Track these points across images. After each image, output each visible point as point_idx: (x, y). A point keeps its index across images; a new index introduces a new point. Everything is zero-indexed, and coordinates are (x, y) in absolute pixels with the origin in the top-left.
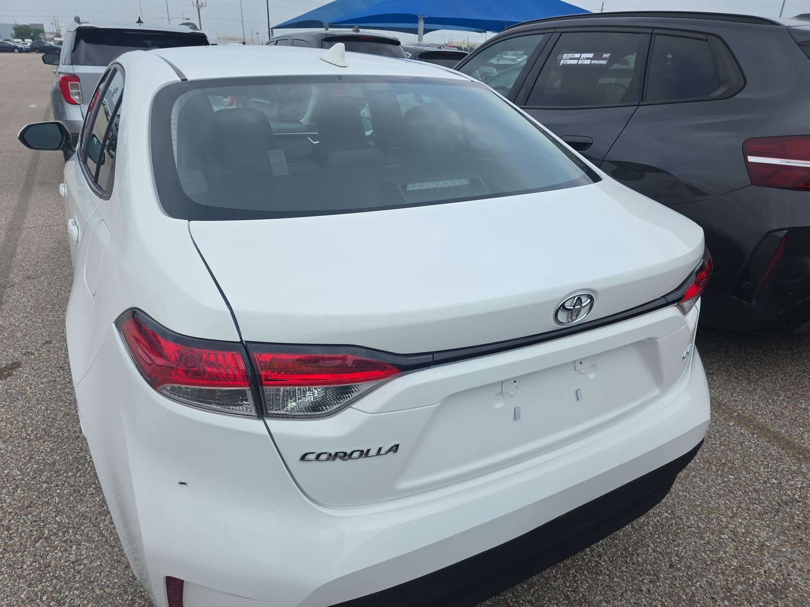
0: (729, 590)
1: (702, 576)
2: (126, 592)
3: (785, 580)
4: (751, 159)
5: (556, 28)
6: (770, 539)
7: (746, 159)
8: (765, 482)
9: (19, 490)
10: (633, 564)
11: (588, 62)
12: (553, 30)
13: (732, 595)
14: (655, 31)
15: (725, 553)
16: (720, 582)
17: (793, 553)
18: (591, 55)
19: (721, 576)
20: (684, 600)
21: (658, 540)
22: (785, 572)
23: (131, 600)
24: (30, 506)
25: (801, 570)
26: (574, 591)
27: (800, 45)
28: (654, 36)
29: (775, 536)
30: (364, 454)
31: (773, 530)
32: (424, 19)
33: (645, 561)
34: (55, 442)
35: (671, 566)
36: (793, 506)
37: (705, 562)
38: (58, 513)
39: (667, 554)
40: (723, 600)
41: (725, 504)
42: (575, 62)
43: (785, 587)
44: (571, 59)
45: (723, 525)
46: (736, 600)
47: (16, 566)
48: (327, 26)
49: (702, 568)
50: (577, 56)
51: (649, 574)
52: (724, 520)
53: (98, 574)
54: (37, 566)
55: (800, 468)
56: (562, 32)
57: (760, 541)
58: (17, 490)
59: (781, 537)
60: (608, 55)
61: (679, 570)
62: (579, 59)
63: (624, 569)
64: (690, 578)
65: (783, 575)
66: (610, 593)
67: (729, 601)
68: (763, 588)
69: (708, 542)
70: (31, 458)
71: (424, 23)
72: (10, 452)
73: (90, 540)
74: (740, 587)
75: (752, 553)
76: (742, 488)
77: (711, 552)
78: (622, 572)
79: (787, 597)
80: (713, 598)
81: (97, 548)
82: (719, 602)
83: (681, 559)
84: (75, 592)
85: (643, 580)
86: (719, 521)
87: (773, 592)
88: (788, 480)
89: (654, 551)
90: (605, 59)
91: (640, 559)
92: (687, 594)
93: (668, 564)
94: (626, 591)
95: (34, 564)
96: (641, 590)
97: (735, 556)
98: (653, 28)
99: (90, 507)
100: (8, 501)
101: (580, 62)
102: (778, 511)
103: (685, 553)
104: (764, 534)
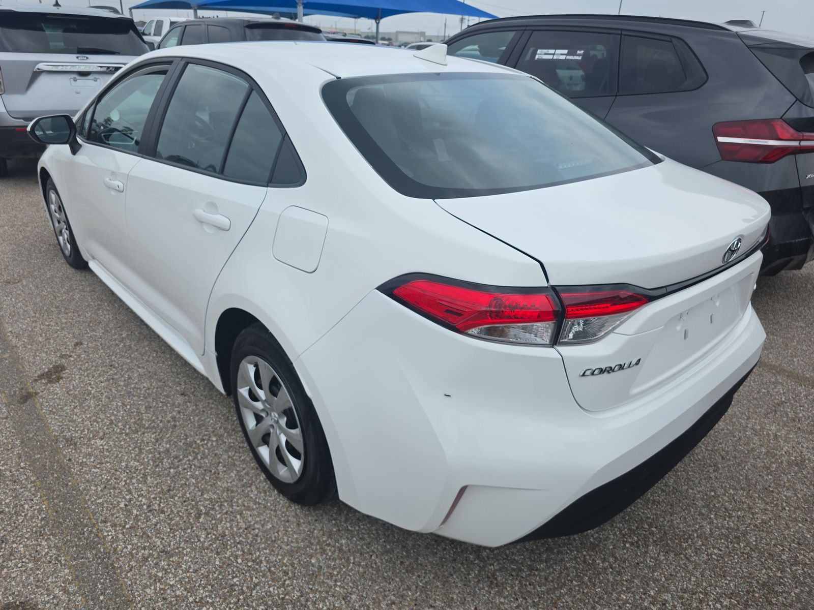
0: (768, 468)
1: (746, 462)
2: (312, 544)
3: (801, 456)
4: (721, 139)
5: (527, 26)
6: (779, 430)
7: (716, 140)
8: (758, 392)
9: (149, 478)
10: (696, 460)
11: (563, 57)
12: (524, 28)
13: (772, 471)
14: (623, 33)
15: (754, 444)
16: (760, 464)
17: (798, 438)
18: (566, 52)
19: (758, 460)
20: (742, 480)
21: (706, 442)
22: (798, 451)
23: (320, 548)
24: (169, 490)
25: (808, 448)
26: (666, 485)
27: (749, 47)
28: (623, 36)
29: (781, 428)
30: (621, 367)
31: (779, 425)
32: (303, 4)
33: (704, 457)
34: (155, 433)
35: (723, 458)
36: (784, 406)
37: (744, 452)
38: (203, 492)
39: (716, 450)
40: (767, 475)
41: (739, 411)
42: (550, 57)
43: (803, 461)
44: (545, 54)
45: (744, 425)
46: (775, 474)
47: (192, 540)
48: (196, 8)
49: (743, 456)
50: (552, 51)
51: (711, 466)
52: (743, 422)
53: (276, 534)
54: (214, 537)
55: (776, 379)
56: (534, 30)
57: (773, 433)
58: (147, 479)
59: (786, 428)
60: (582, 52)
61: (729, 460)
62: (554, 54)
63: (692, 465)
64: (739, 465)
65: (798, 453)
66: (691, 483)
67: (771, 475)
68: (790, 464)
69: (740, 439)
70: (140, 450)
71: (304, 8)
72: (115, 447)
73: (248, 508)
74: (774, 466)
75: (771, 441)
76: (745, 398)
77: (745, 445)
78: (692, 467)
79: (806, 467)
80: (760, 475)
81: (259, 514)
82: (765, 477)
83: (727, 452)
84: (265, 551)
85: (708, 471)
86: (740, 423)
87: (797, 465)
88: (773, 389)
89: (707, 450)
90: (579, 55)
91: (700, 457)
92: (742, 476)
93: (721, 458)
94: (701, 479)
95: (210, 536)
96: (711, 478)
97: (761, 446)
98: (622, 30)
99: (231, 482)
100: (144, 488)
101: (555, 57)
102: (776, 411)
103: (728, 448)
104: (773, 428)
